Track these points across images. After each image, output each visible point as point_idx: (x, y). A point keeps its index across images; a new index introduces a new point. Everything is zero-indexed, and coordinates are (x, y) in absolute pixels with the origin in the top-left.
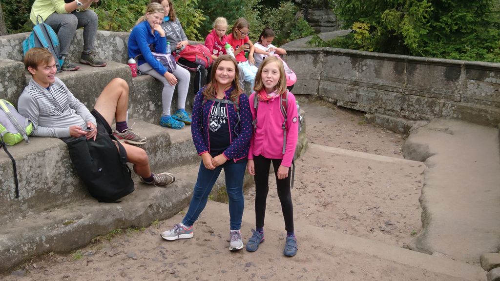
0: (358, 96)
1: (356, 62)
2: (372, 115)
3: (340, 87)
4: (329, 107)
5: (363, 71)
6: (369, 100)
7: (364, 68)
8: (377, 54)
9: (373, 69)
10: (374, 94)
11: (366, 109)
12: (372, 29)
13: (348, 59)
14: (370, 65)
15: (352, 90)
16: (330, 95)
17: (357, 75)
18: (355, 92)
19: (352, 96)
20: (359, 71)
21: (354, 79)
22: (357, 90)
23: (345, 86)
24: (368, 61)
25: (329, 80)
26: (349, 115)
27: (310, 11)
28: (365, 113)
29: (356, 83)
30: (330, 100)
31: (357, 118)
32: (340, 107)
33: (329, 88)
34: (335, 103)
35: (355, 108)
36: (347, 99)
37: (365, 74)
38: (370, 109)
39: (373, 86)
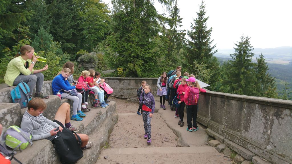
0: (123, 93)
1: (121, 81)
2: (130, 99)
3: (116, 91)
4: (112, 98)
5: (124, 84)
6: (128, 94)
7: (124, 83)
8: (128, 78)
9: (127, 83)
10: (129, 92)
11: (127, 97)
12: (124, 70)
13: (117, 81)
14: (126, 82)
15: (121, 91)
17: (122, 86)
18: (122, 92)
19: (121, 93)
20: (122, 84)
21: (121, 87)
22: (123, 91)
23: (118, 90)
24: (125, 81)
26: (121, 100)
27: (84, 64)
28: (127, 98)
29: (122, 89)
30: (113, 96)
31: (124, 101)
32: (117, 98)
34: (115, 97)
35: (123, 97)
36: (119, 95)
37: (125, 85)
38: (128, 97)
39: (128, 89)
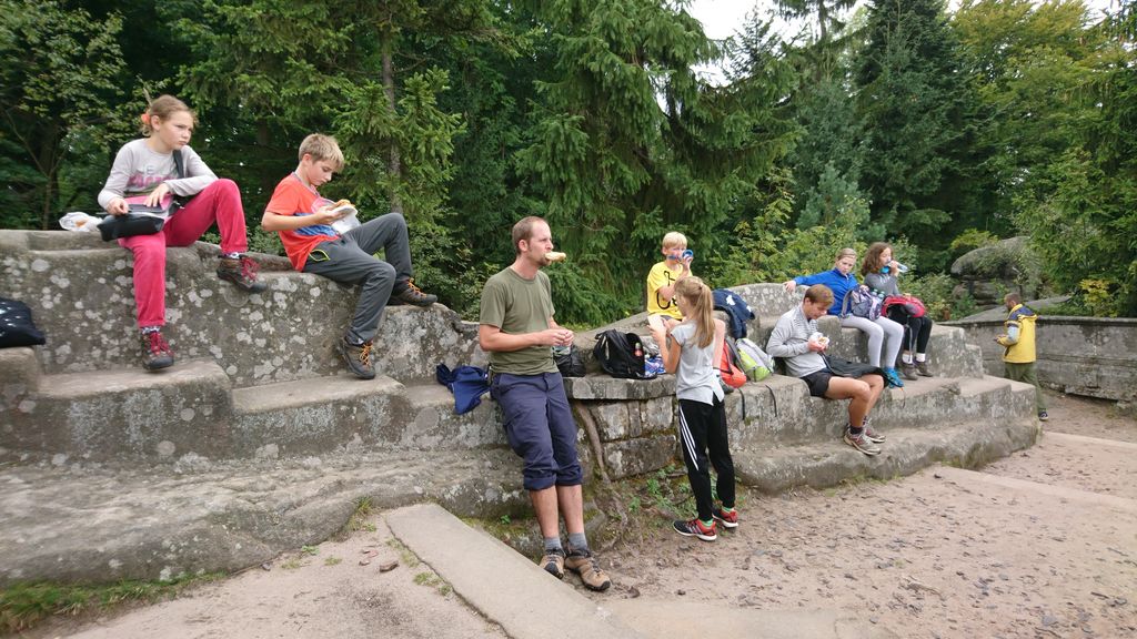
0: (1100, 378)
1: (1092, 332)
2: (1129, 405)
3: (1067, 368)
4: (1053, 397)
5: (1103, 343)
6: (1120, 382)
7: (1106, 339)
8: (1126, 320)
9: (1120, 340)
10: (1128, 375)
11: (1117, 395)
12: (1112, 288)
13: (1076, 328)
14: (1116, 334)
15: (1088, 370)
16: (1052, 379)
17: (1094, 350)
18: (1094, 373)
19: (1090, 379)
20: (1096, 344)
21: (1090, 355)
22: (1098, 370)
23: (1076, 365)
24: (1112, 330)
25: (1048, 359)
26: (1087, 406)
28: (1116, 401)
29: (1094, 360)
30: (1053, 385)
31: (1101, 409)
32: (1071, 395)
33: (1049, 369)
34: (1062, 390)
35: (1097, 395)
36: (1081, 383)
37: (1109, 348)
38: (1124, 396)
39: (1124, 364)
